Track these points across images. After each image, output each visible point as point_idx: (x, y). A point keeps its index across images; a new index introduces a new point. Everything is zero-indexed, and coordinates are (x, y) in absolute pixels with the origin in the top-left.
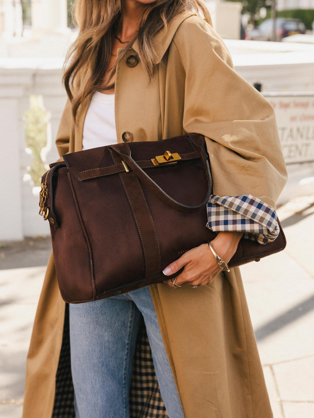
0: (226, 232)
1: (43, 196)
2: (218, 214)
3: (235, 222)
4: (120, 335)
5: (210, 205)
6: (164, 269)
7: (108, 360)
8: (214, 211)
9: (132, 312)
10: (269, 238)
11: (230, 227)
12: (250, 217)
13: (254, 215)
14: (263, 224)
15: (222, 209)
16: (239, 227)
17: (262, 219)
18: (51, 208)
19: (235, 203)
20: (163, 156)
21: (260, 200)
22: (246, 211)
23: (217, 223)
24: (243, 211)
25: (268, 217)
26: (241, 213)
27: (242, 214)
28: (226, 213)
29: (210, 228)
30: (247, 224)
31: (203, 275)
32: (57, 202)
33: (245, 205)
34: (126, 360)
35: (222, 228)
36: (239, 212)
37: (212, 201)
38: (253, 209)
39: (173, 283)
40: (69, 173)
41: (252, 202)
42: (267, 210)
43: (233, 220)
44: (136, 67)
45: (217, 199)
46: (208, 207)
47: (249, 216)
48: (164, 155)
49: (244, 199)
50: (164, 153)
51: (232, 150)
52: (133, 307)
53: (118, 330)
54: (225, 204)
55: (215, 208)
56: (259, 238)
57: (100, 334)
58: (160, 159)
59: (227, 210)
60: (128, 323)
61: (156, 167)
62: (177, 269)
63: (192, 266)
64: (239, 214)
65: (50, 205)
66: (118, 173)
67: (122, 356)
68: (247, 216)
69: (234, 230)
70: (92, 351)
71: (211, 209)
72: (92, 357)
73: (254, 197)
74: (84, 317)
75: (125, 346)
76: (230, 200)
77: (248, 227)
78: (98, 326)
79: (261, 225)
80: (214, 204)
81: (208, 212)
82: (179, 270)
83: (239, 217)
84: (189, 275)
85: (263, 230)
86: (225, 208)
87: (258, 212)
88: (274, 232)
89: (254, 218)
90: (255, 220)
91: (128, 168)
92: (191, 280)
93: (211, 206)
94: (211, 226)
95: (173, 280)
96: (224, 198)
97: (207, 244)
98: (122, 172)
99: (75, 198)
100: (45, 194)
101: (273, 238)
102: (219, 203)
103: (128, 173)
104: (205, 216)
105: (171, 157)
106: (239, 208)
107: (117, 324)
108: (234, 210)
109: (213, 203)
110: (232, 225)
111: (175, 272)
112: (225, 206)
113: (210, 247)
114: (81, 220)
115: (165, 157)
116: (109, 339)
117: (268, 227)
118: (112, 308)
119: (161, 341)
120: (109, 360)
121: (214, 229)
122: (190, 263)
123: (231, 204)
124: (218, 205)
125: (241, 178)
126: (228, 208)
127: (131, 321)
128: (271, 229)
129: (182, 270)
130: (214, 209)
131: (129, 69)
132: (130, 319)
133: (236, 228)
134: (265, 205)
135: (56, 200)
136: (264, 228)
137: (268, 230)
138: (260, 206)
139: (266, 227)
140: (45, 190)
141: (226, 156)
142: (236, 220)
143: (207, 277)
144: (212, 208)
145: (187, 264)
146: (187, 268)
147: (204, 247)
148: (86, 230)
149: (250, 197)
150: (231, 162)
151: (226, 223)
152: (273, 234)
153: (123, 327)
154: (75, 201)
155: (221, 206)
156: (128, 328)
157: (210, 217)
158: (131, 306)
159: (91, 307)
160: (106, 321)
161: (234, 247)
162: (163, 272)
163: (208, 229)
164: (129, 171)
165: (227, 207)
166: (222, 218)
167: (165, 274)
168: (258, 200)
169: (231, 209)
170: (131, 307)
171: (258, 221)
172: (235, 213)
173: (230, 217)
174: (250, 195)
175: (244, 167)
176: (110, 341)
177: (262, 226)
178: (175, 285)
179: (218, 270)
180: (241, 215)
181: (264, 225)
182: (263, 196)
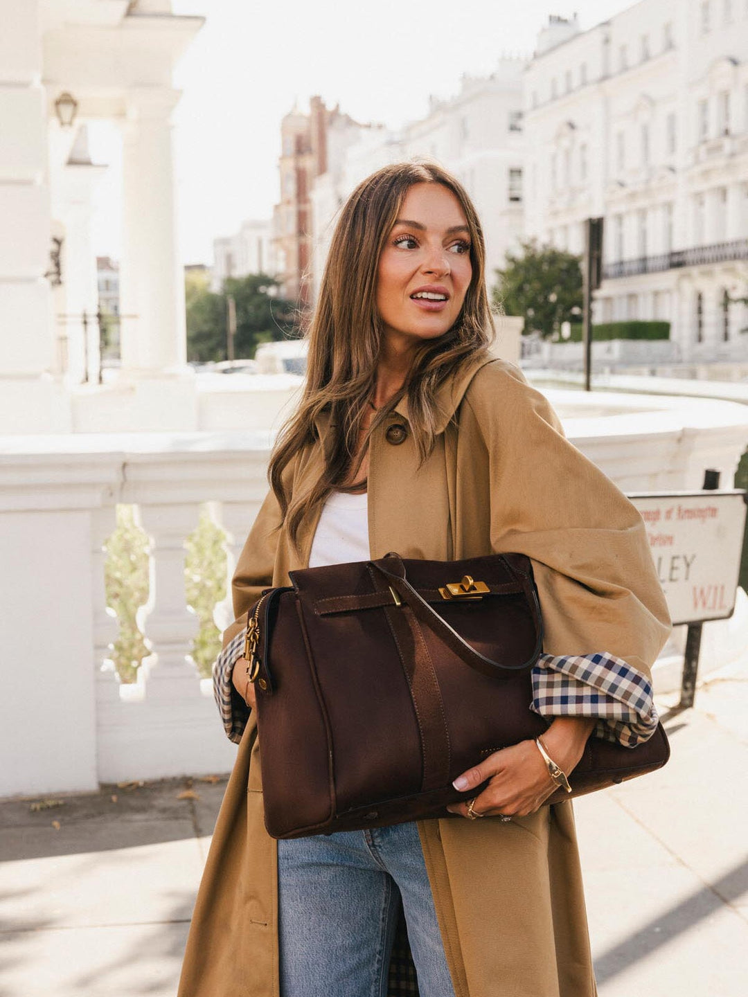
0: (565, 717)
1: (251, 641)
2: (550, 685)
3: (579, 700)
4: (365, 936)
5: (538, 671)
6: (454, 779)
7: (341, 982)
8: (544, 680)
9: (386, 892)
10: (640, 732)
11: (572, 709)
12: (606, 691)
13: (613, 688)
14: (628, 703)
15: (557, 678)
16: (587, 709)
17: (627, 695)
18: (264, 661)
19: (580, 666)
20: (459, 584)
21: (624, 662)
22: (600, 681)
23: (549, 701)
24: (595, 679)
25: (638, 692)
26: (590, 684)
27: (593, 685)
28: (565, 684)
29: (536, 711)
30: (601, 703)
31: (524, 796)
32: (274, 650)
33: (598, 670)
34: (376, 981)
35: (557, 709)
36: (588, 682)
37: (541, 663)
38: (611, 677)
39: (470, 810)
40: (298, 601)
41: (610, 665)
42: (637, 680)
43: (577, 696)
44: (402, 445)
45: (550, 660)
46: (534, 673)
47: (604, 690)
48: (460, 582)
49: (597, 659)
50: (462, 578)
51: (575, 578)
52: (387, 882)
53: (362, 925)
54: (564, 667)
55: (546, 676)
56: (622, 736)
57: (329, 933)
58: (455, 590)
59: (565, 679)
60: (379, 912)
61: (446, 603)
62: (479, 781)
63: (504, 779)
64: (588, 685)
65: (263, 657)
66: (383, 606)
67: (370, 974)
68: (602, 689)
69: (579, 713)
70: (313, 965)
71: (539, 677)
72: (313, 975)
73: (614, 657)
74: (299, 900)
75: (374, 955)
76: (572, 661)
77: (602, 709)
78: (324, 917)
79: (626, 705)
80: (544, 670)
81: (534, 683)
82: (481, 782)
83: (587, 692)
84: (497, 795)
85: (628, 714)
86: (564, 675)
87: (620, 682)
88: (648, 720)
89: (614, 692)
90: (615, 696)
91: (400, 599)
92: (501, 805)
93: (539, 673)
94: (537, 706)
95: (469, 803)
96: (562, 657)
97: (533, 741)
98: (389, 605)
99: (307, 643)
100: (254, 637)
101: (647, 733)
102: (553, 666)
103: (399, 607)
104: (528, 689)
105: (473, 588)
106: (587, 674)
107: (359, 916)
108: (579, 678)
109: (543, 667)
110: (575, 705)
111: (474, 786)
112: (563, 671)
113: (539, 745)
114: (315, 680)
115: (462, 587)
116: (344, 943)
117: (638, 709)
118: (350, 885)
119: (439, 943)
120: (343, 983)
121: (543, 710)
122: (500, 772)
123: (574, 668)
124: (550, 671)
125: (591, 627)
126: (568, 676)
127: (384, 909)
128: (643, 713)
129: (485, 785)
130: (543, 678)
131: (393, 448)
132: (383, 905)
133: (582, 710)
134: (634, 670)
135: (273, 648)
136: (631, 712)
137: (638, 715)
138: (623, 672)
139: (634, 709)
140: (255, 631)
141: (566, 590)
142: (582, 696)
143: (531, 800)
144: (541, 676)
145: (495, 775)
146: (495, 782)
147: (525, 745)
148: (323, 699)
149: (607, 656)
150: (574, 600)
151: (564, 700)
152: (647, 723)
153: (372, 921)
154: (308, 647)
155: (558, 672)
156: (381, 922)
157: (536, 691)
158: (385, 881)
159: (311, 883)
160: (339, 909)
161: (579, 748)
162: (454, 784)
163: (533, 712)
164: (402, 604)
165: (566, 672)
166: (557, 692)
167: (457, 789)
168: (620, 662)
169: (572, 677)
170: (385, 883)
171: (619, 698)
172: (580, 684)
173: (572, 692)
174: (607, 653)
175: (594, 608)
176: (347, 945)
177: (628, 707)
178: (472, 813)
179: (549, 789)
180: (591, 686)
181: (631, 704)
182: (630, 657)
